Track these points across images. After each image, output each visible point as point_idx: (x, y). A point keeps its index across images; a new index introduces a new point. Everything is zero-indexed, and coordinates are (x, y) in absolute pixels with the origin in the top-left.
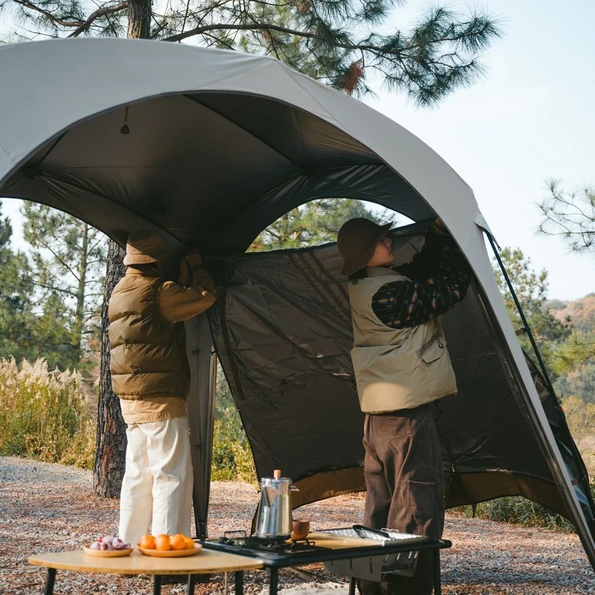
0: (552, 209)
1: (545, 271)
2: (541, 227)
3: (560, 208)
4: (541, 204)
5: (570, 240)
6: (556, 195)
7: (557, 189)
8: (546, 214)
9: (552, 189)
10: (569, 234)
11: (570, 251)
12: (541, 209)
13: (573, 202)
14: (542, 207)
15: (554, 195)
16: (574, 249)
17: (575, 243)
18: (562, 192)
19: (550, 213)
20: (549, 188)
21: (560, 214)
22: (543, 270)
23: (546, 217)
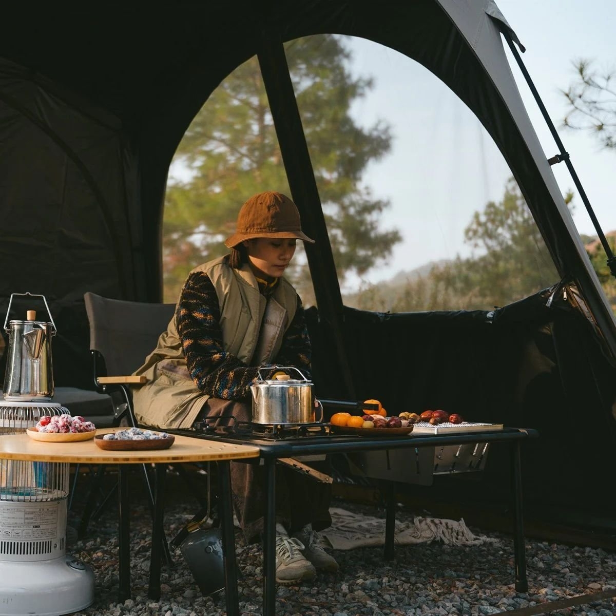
0: (580, 97)
1: (571, 193)
2: (566, 121)
3: (591, 94)
4: (567, 91)
5: (603, 135)
6: (586, 79)
7: (588, 72)
8: (572, 103)
9: (581, 71)
10: (601, 128)
11: (602, 149)
12: (566, 98)
13: (607, 85)
14: (567, 95)
15: (583, 78)
16: (608, 145)
17: (609, 138)
18: (594, 74)
19: (578, 102)
20: (577, 71)
21: (589, 103)
22: (568, 192)
23: (572, 107)
